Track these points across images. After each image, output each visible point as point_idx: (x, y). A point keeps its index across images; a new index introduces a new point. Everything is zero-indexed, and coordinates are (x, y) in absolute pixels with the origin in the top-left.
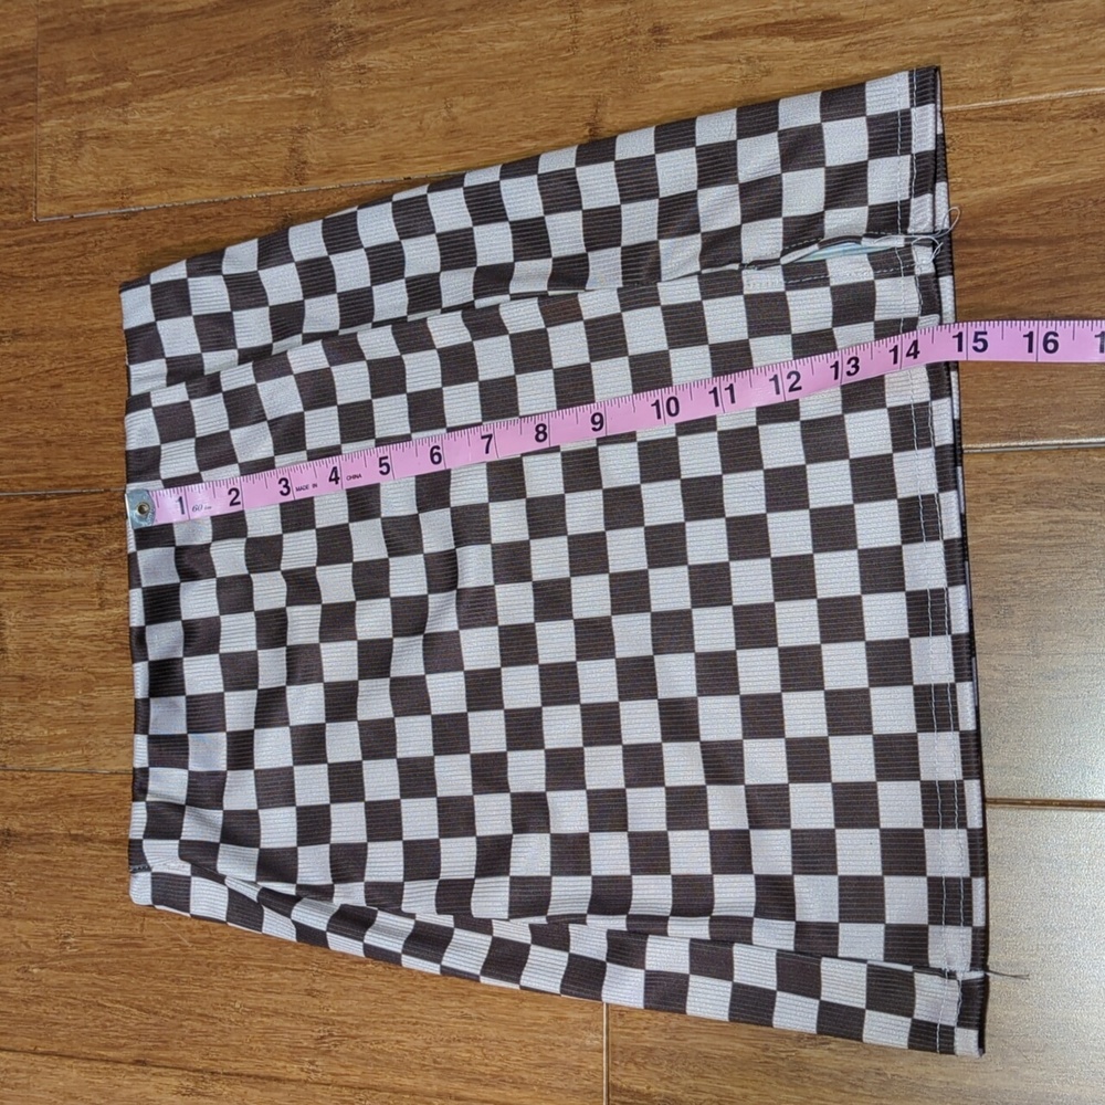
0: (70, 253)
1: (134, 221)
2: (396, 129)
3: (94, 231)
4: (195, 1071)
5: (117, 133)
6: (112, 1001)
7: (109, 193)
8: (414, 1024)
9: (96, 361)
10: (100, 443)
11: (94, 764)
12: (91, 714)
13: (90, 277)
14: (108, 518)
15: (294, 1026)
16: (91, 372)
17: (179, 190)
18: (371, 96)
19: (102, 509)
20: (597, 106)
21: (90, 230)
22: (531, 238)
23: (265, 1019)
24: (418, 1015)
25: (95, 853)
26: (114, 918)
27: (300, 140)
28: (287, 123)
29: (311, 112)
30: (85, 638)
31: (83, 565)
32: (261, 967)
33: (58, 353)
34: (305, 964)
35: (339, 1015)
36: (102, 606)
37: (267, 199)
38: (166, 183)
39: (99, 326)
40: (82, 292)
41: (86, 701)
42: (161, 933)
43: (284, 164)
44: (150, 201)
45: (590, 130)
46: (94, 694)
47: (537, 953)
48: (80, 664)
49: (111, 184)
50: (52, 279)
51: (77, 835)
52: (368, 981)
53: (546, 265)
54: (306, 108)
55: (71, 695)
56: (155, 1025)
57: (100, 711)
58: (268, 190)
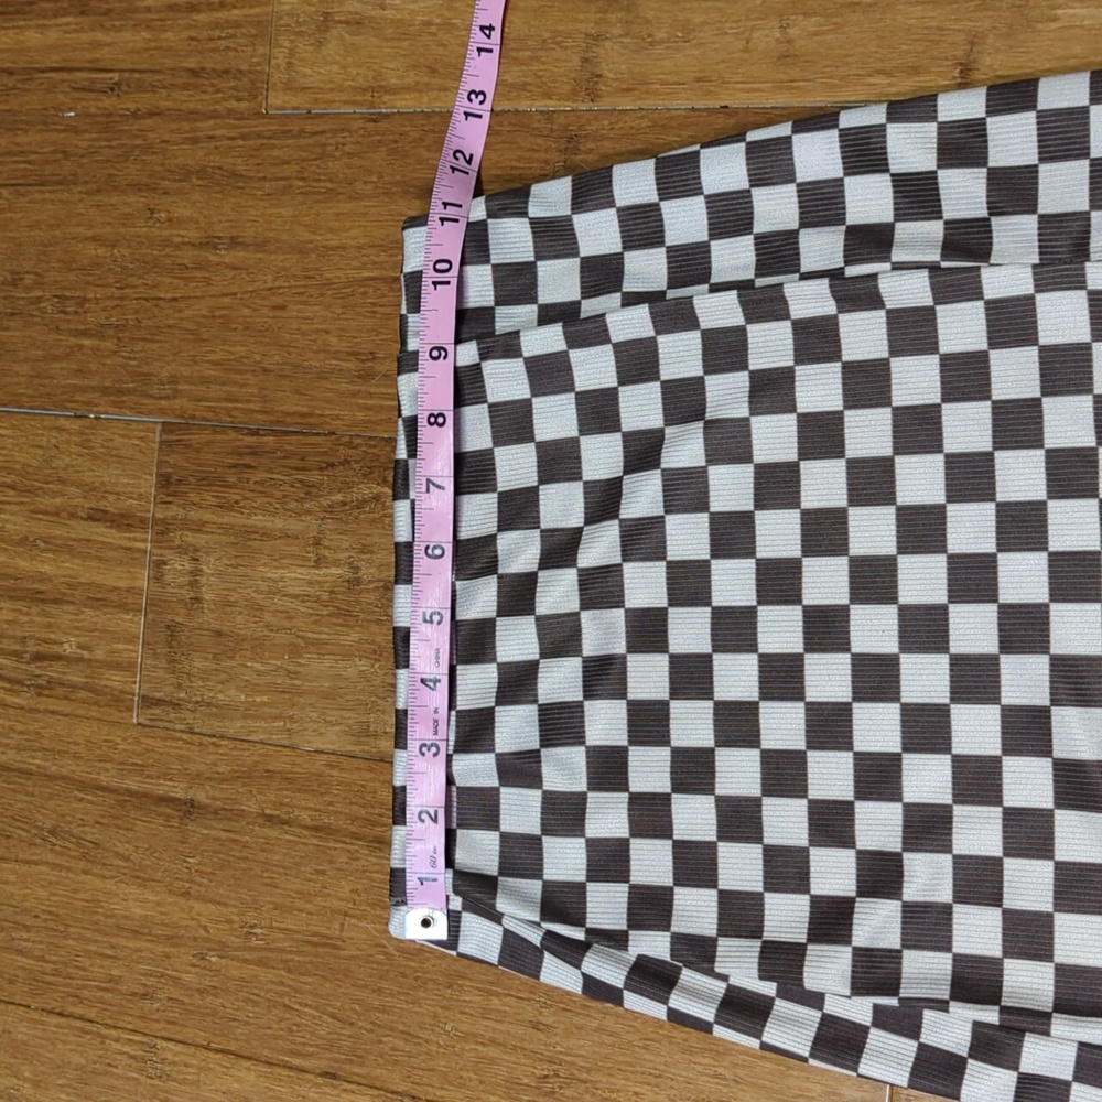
0: (305, 155)
1: (384, 125)
2: (717, 46)
3: (335, 132)
4: (392, 1093)
5: (371, 19)
6: (300, 1004)
7: (356, 88)
8: (656, 1077)
9: (329, 284)
10: (327, 378)
11: (296, 739)
12: (297, 682)
13: (330, 185)
14: (332, 465)
15: (513, 1059)
16: (322, 295)
17: (442, 94)
18: (688, 5)
19: (325, 453)
20: (972, 43)
21: (331, 130)
22: (917, 195)
23: (479, 1048)
24: (663, 1067)
25: (292, 838)
26: (310, 913)
27: (595, 49)
28: (582, 27)
29: (612, 17)
30: (296, 597)
31: (299, 515)
32: (478, 989)
33: (284, 269)
34: (531, 992)
35: (567, 1054)
36: (318, 563)
37: (549, 115)
38: (427, 84)
39: (334, 243)
40: (317, 202)
41: (292, 668)
42: (364, 937)
43: (573, 75)
44: (406, 103)
45: (962, 72)
46: (303, 662)
47: (877, 1037)
48: (287, 625)
49: (360, 78)
50: (283, 182)
51: (272, 816)
52: (605, 1022)
53: (935, 229)
54: (605, 12)
55: (276, 658)
56: (350, 1036)
57: (308, 680)
58: (552, 105)
